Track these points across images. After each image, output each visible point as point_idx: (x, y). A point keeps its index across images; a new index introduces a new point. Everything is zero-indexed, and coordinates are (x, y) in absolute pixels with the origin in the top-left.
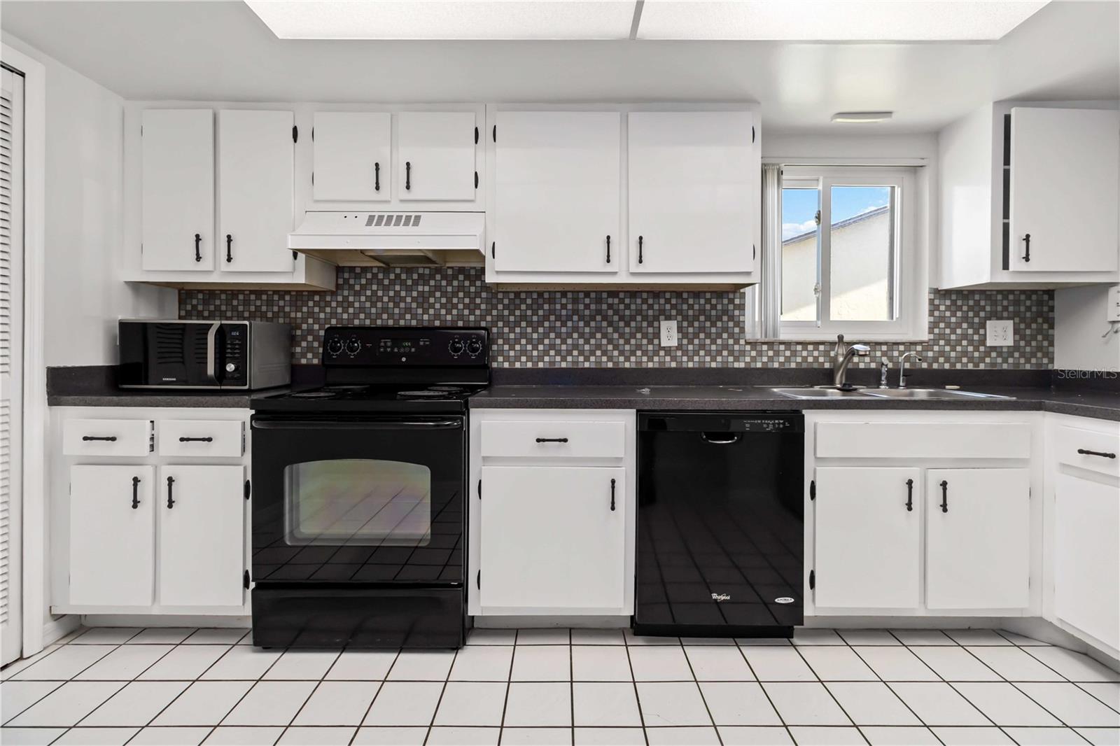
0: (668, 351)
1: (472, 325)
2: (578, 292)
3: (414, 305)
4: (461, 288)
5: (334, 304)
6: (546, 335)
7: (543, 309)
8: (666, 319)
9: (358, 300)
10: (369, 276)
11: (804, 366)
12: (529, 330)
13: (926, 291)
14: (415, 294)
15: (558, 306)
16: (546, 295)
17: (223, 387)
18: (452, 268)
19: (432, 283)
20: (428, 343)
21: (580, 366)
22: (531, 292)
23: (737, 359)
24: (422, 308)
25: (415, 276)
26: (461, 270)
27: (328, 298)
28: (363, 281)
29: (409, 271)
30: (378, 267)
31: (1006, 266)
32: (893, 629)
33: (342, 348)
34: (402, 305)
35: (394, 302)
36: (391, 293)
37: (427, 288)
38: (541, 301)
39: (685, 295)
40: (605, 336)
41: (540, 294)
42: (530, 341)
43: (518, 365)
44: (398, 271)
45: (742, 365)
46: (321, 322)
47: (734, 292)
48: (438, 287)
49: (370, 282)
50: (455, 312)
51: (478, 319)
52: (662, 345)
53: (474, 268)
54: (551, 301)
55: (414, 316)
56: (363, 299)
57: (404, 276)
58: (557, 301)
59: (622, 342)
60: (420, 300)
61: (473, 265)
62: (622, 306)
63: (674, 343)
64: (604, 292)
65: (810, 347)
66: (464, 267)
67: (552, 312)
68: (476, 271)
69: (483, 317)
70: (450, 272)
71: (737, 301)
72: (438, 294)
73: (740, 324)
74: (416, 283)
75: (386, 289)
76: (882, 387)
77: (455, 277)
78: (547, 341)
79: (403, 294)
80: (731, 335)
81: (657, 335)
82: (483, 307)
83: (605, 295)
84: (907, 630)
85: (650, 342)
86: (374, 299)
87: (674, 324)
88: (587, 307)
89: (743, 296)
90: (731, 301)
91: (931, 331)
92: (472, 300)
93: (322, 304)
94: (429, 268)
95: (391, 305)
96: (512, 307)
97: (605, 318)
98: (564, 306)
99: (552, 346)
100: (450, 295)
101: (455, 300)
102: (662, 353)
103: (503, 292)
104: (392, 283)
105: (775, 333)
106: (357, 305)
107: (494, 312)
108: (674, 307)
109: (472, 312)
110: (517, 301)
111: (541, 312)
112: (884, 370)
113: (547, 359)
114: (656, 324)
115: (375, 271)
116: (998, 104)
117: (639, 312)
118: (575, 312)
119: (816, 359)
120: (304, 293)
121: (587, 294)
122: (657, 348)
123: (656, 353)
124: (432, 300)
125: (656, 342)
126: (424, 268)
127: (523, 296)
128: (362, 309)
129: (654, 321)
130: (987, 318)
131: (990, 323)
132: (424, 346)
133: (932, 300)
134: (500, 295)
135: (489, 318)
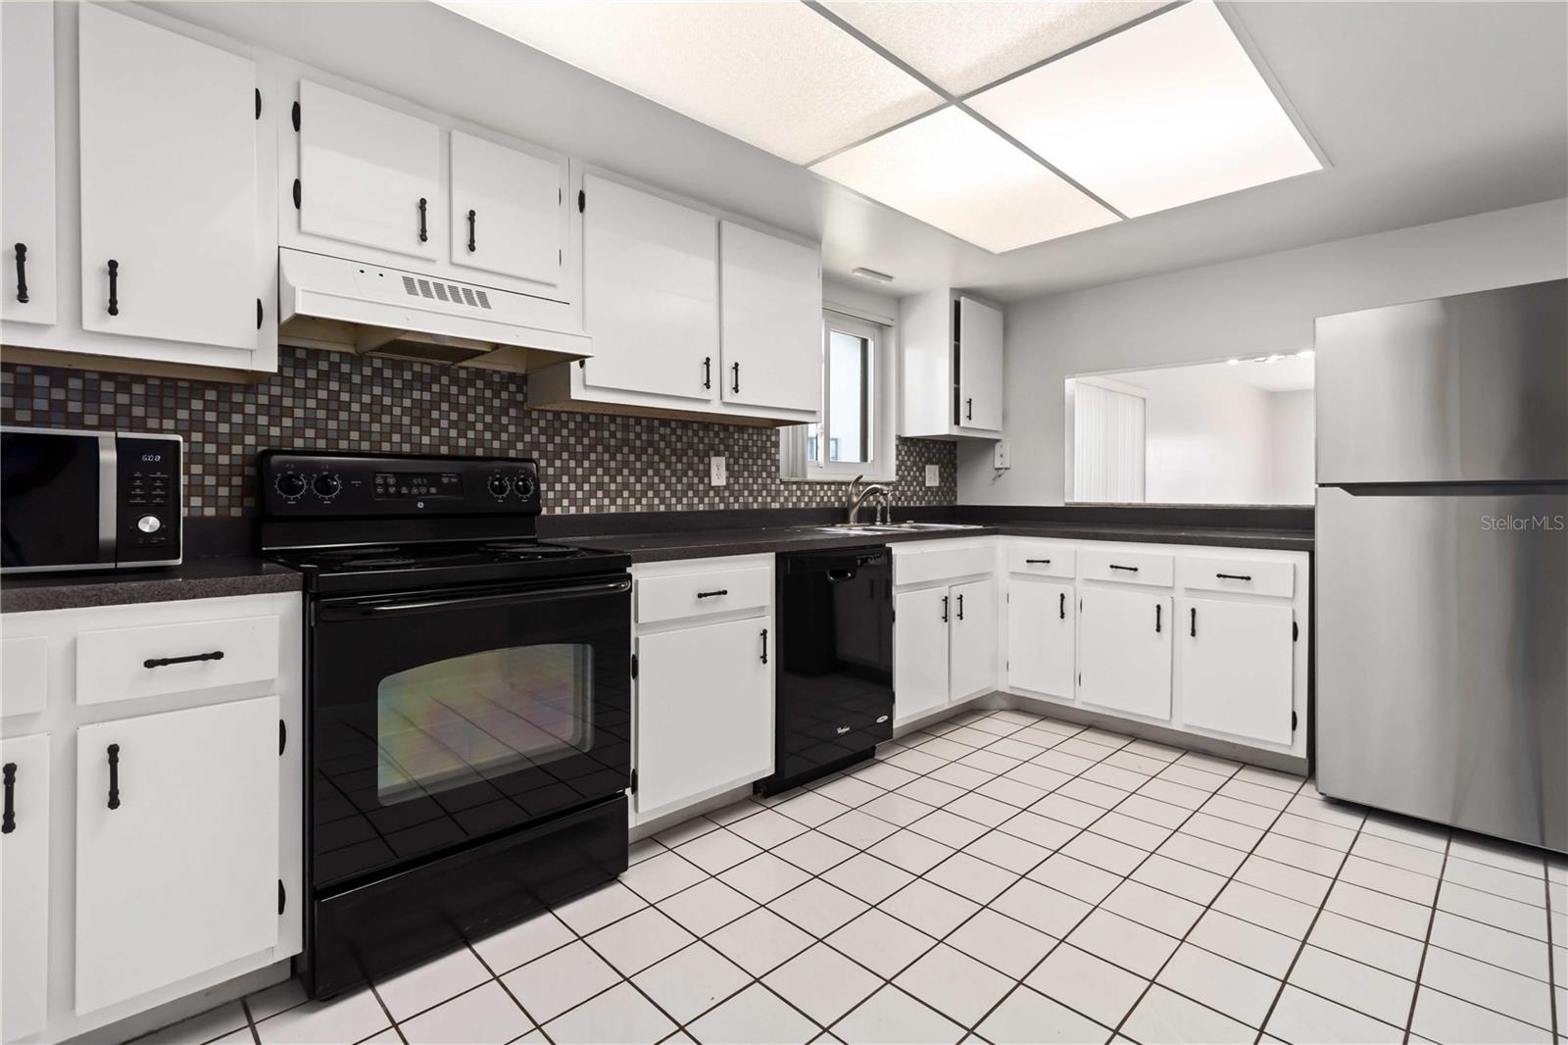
0: (717, 490)
2: (629, 417)
3: (406, 420)
4: (480, 399)
5: (250, 409)
6: (592, 471)
7: (588, 436)
8: (715, 455)
9: (302, 405)
10: (324, 366)
11: (822, 506)
12: (572, 464)
13: (894, 438)
14: (407, 403)
15: (606, 434)
16: (592, 419)
17: (121, 565)
18: (467, 368)
19: (436, 388)
20: (455, 480)
21: (631, 510)
22: (574, 413)
23: (774, 500)
24: (421, 425)
25: (408, 375)
26: (480, 373)
27: (237, 398)
28: (312, 374)
29: (398, 367)
30: (341, 353)
31: (957, 422)
32: (925, 728)
33: (305, 487)
34: (386, 419)
35: (371, 414)
36: (366, 399)
37: (427, 396)
38: (586, 426)
39: (731, 429)
40: (657, 473)
41: (585, 417)
42: (573, 479)
43: (558, 511)
44: (377, 363)
45: (778, 506)
46: (221, 440)
47: (771, 429)
48: (444, 396)
49: (325, 376)
50: (471, 434)
51: (505, 446)
52: (713, 484)
54: (597, 426)
55: (407, 437)
56: (311, 403)
57: (388, 373)
58: (605, 426)
59: (674, 480)
60: (417, 413)
61: (497, 368)
62: (674, 438)
63: (723, 483)
64: (656, 419)
65: (826, 487)
66: (484, 370)
67: (599, 440)
68: (502, 377)
69: (512, 444)
70: (463, 374)
71: (773, 439)
72: (445, 406)
73: (776, 463)
74: (408, 386)
75: (356, 391)
76: (878, 523)
77: (471, 383)
78: (593, 479)
79: (387, 401)
80: (769, 474)
81: (708, 473)
82: (512, 429)
83: (656, 423)
84: (929, 727)
85: (701, 481)
86: (333, 406)
87: (722, 460)
88: (638, 436)
89: (778, 433)
90: (769, 438)
91: (897, 474)
92: (497, 419)
93: (224, 407)
94: (430, 364)
95: (366, 417)
96: (579, 433)
97: (657, 451)
98: (613, 435)
99: (600, 485)
100: (463, 409)
101: (471, 417)
102: (712, 493)
103: (539, 410)
104: (368, 382)
105: (804, 474)
106: (299, 413)
107: (527, 438)
108: (722, 441)
109: (496, 436)
110: (557, 424)
111: (586, 441)
112: (879, 508)
113: (593, 502)
114: (706, 460)
115: (335, 358)
116: (953, 290)
117: (691, 445)
118: (626, 442)
119: (829, 500)
120: (180, 384)
121: (638, 420)
122: (707, 487)
123: (706, 493)
124: (435, 414)
125: (706, 480)
126: (422, 363)
127: (564, 417)
128: (309, 421)
129: (704, 456)
130: (926, 463)
131: (927, 467)
132: (450, 484)
133: (897, 446)
134: (535, 415)
135: (520, 446)
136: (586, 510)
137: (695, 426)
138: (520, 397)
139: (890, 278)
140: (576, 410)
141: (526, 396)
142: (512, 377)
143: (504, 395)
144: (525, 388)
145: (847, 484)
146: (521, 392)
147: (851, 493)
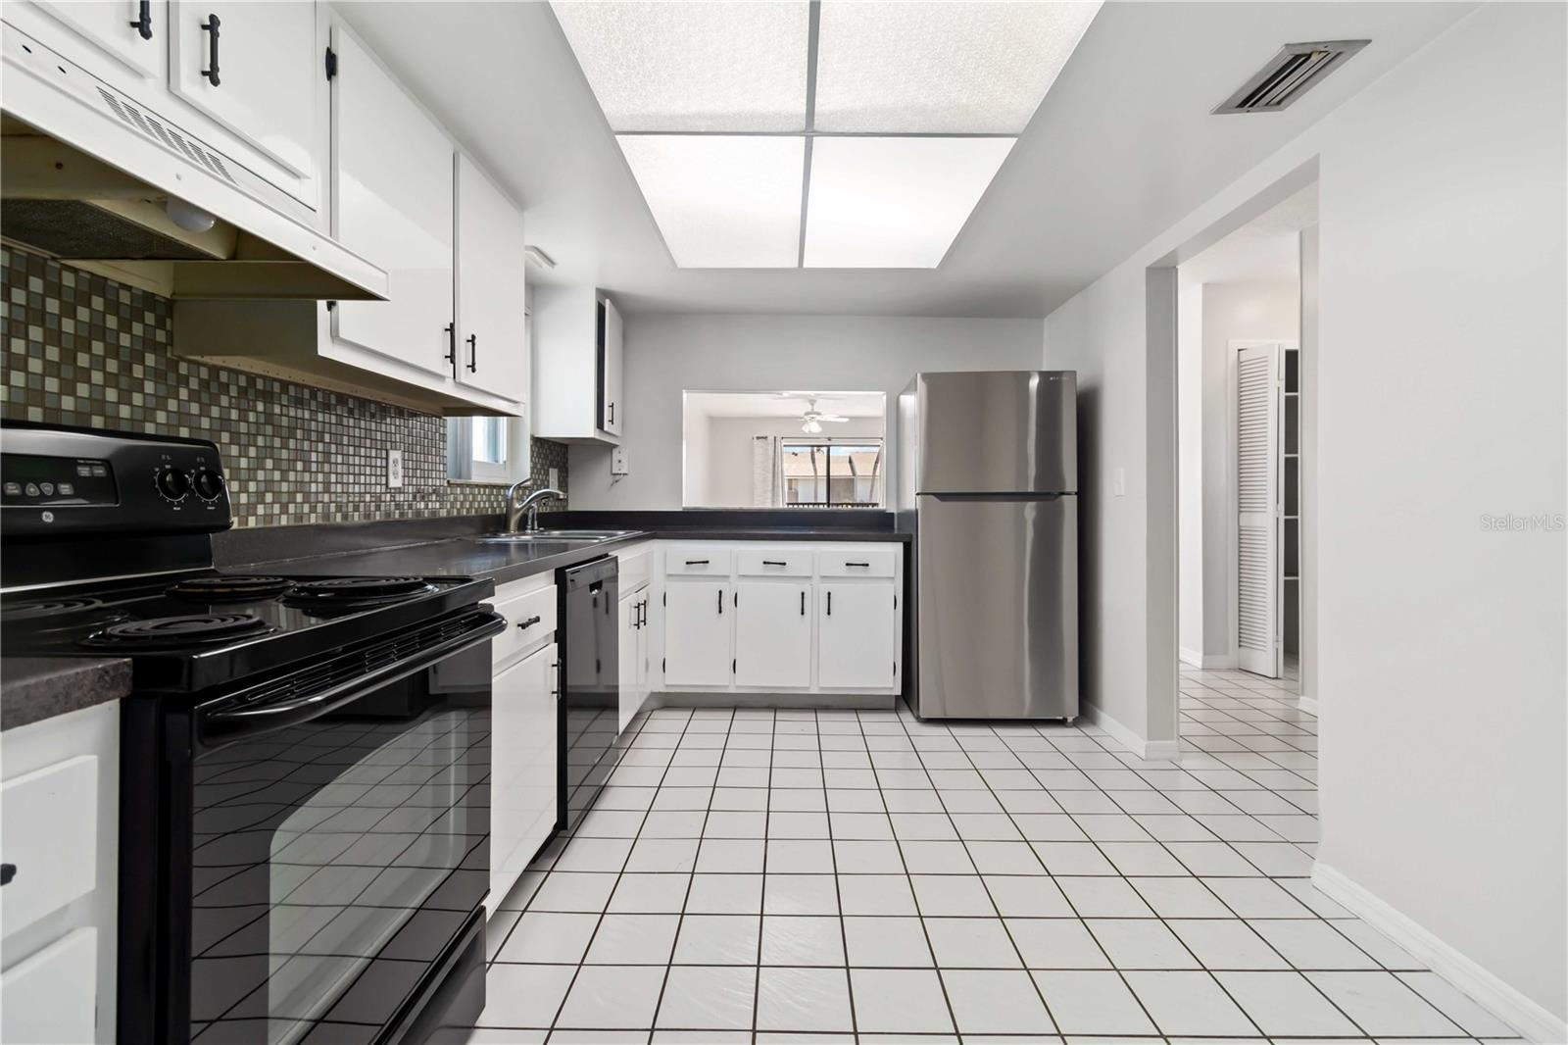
0: (394, 493)
1: (125, 427)
4: (97, 330)
6: (260, 463)
7: (254, 409)
8: (392, 448)
11: (479, 513)
13: (529, 437)
18: (75, 271)
20: (100, 472)
23: (441, 506)
31: (601, 425)
38: (251, 394)
39: (406, 415)
45: (445, 513)
50: (83, 390)
51: (139, 414)
52: (390, 486)
53: (129, 288)
59: (351, 478)
62: (351, 422)
63: (399, 483)
65: (488, 491)
67: (268, 418)
69: (148, 413)
70: (68, 280)
71: (442, 431)
73: (444, 460)
76: (528, 532)
77: (82, 298)
78: (260, 475)
80: (438, 474)
81: (385, 471)
82: (149, 387)
85: (379, 482)
87: (399, 455)
88: (313, 416)
89: (445, 424)
90: (438, 429)
92: (125, 368)
96: (205, 398)
101: (83, 360)
102: (388, 497)
103: (190, 362)
105: (469, 474)
107: (172, 405)
108: (397, 429)
109: (125, 398)
111: (252, 417)
114: (384, 453)
116: (599, 290)
117: (368, 433)
122: (384, 489)
123: (383, 497)
125: (384, 480)
127: (224, 377)
129: (384, 448)
130: (549, 467)
131: (550, 470)
132: (93, 479)
133: (531, 446)
134: (183, 369)
135: (161, 417)
136: (252, 523)
137: (373, 406)
138: (160, 336)
139: (552, 263)
140: (241, 368)
141: (170, 335)
142: (149, 300)
143: (137, 329)
144: (168, 321)
145: (508, 487)
146: (163, 327)
147: (512, 498)
